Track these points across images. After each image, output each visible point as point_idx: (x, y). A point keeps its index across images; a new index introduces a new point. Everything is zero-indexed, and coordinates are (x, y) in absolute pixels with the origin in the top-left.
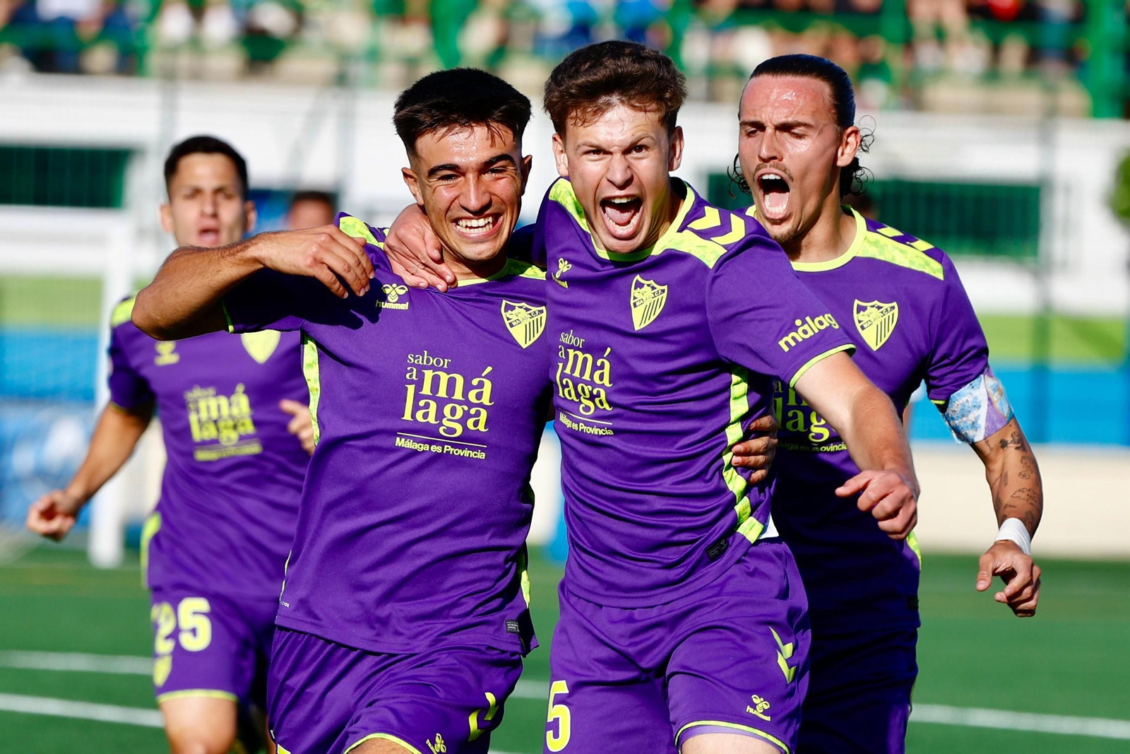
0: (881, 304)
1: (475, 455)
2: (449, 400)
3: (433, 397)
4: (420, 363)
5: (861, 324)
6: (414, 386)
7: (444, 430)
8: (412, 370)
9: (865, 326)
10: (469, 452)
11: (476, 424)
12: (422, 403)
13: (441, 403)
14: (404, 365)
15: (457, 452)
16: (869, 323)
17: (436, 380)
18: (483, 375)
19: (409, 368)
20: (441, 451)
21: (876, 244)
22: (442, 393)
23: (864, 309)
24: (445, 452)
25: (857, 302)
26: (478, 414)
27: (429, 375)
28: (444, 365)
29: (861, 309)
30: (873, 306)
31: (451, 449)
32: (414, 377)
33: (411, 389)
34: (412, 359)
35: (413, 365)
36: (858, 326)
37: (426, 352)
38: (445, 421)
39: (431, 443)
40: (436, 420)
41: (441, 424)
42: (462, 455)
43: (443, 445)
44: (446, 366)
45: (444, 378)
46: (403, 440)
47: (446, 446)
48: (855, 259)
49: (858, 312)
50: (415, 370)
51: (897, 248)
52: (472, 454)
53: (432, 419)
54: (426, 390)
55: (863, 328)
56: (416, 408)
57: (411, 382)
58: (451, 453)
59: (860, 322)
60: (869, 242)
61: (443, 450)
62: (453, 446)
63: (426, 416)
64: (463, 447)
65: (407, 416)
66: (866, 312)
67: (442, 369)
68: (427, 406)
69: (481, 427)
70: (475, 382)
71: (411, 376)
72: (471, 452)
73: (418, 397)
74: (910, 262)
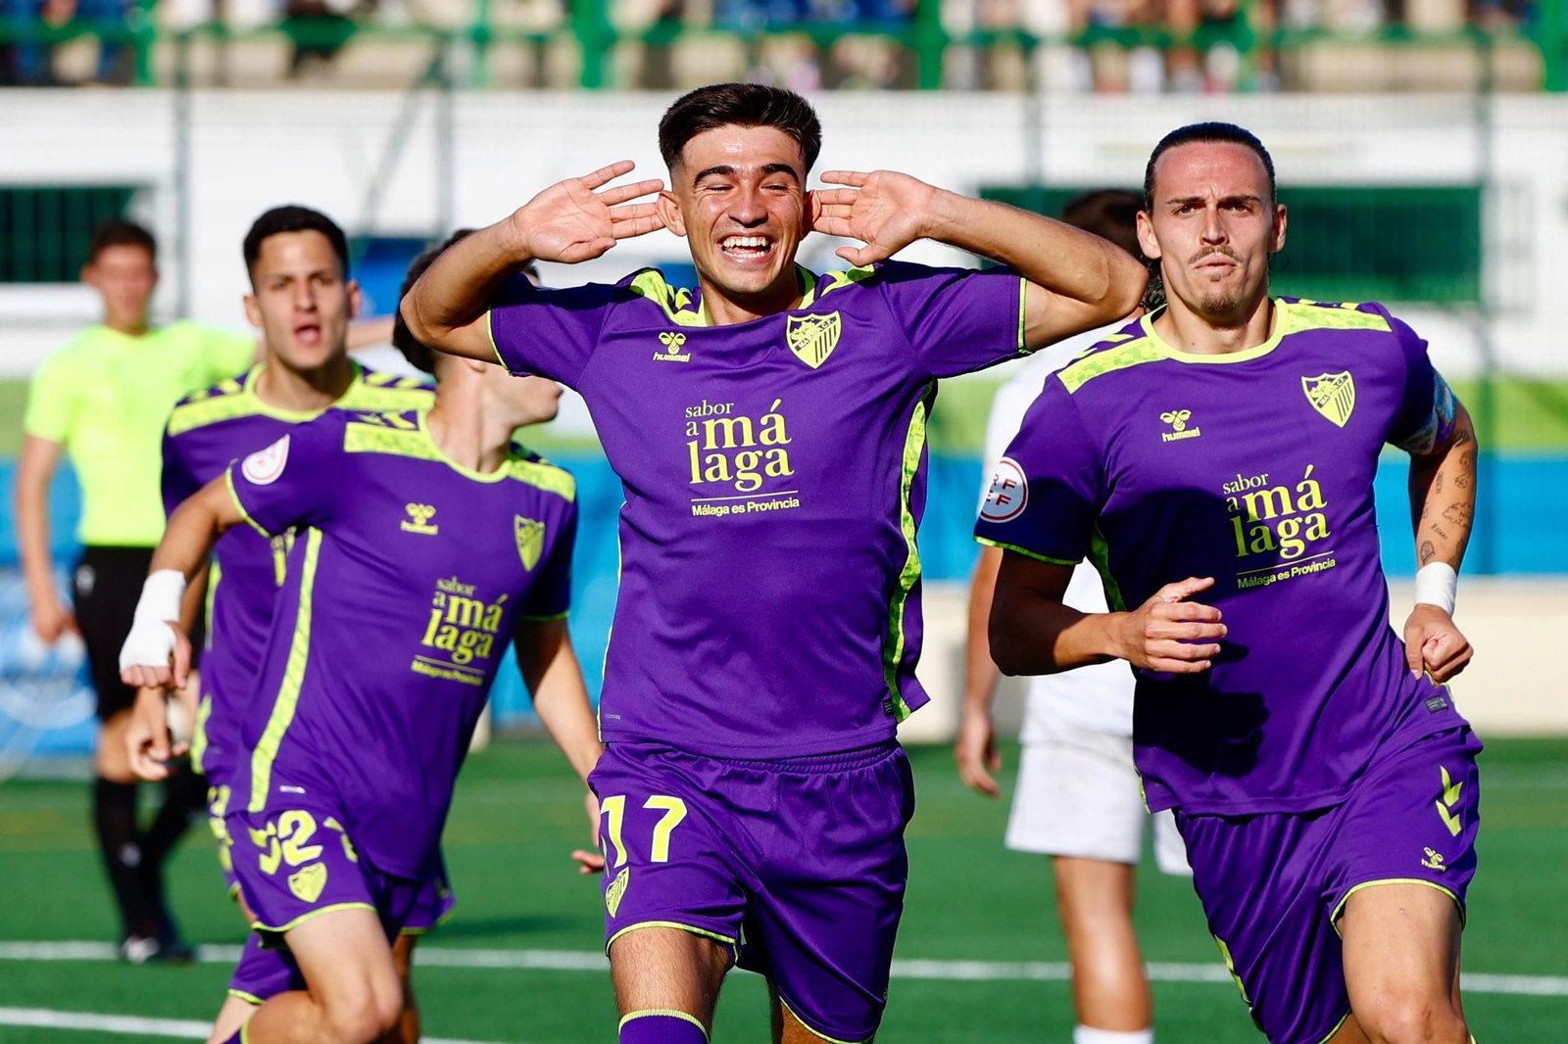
0: (1332, 376)
1: (787, 504)
2: (739, 449)
3: (720, 450)
4: (700, 415)
5: (1317, 401)
6: (696, 442)
7: (741, 485)
8: (692, 425)
9: (1322, 402)
10: (777, 503)
11: (777, 468)
12: (709, 460)
13: (731, 455)
14: (682, 422)
15: (763, 507)
16: (1326, 398)
17: (719, 429)
18: (772, 410)
19: (688, 424)
20: (744, 511)
21: (1302, 314)
22: (729, 443)
23: (1315, 384)
24: (749, 511)
25: (1304, 380)
26: (776, 456)
27: (710, 425)
28: (726, 410)
29: (1311, 385)
30: (1324, 380)
31: (756, 506)
32: (695, 433)
33: (693, 446)
34: (690, 413)
35: (693, 419)
36: (1314, 404)
37: (705, 402)
38: (739, 475)
39: (730, 504)
40: (729, 476)
41: (736, 479)
42: (770, 508)
43: (744, 502)
44: (728, 412)
45: (728, 424)
46: (699, 507)
47: (749, 504)
48: (1285, 339)
49: (1310, 389)
50: (695, 424)
51: (1327, 314)
52: (783, 505)
53: (724, 476)
54: (711, 444)
55: (1320, 405)
56: (703, 467)
57: (692, 439)
58: (757, 510)
59: (1315, 399)
60: (1294, 313)
61: (746, 508)
62: (757, 501)
63: (716, 473)
64: (768, 500)
65: (696, 479)
66: (1319, 388)
67: (725, 416)
68: (715, 461)
69: (785, 471)
70: (764, 421)
71: (691, 432)
72: (780, 502)
73: (703, 454)
74: (1349, 323)
